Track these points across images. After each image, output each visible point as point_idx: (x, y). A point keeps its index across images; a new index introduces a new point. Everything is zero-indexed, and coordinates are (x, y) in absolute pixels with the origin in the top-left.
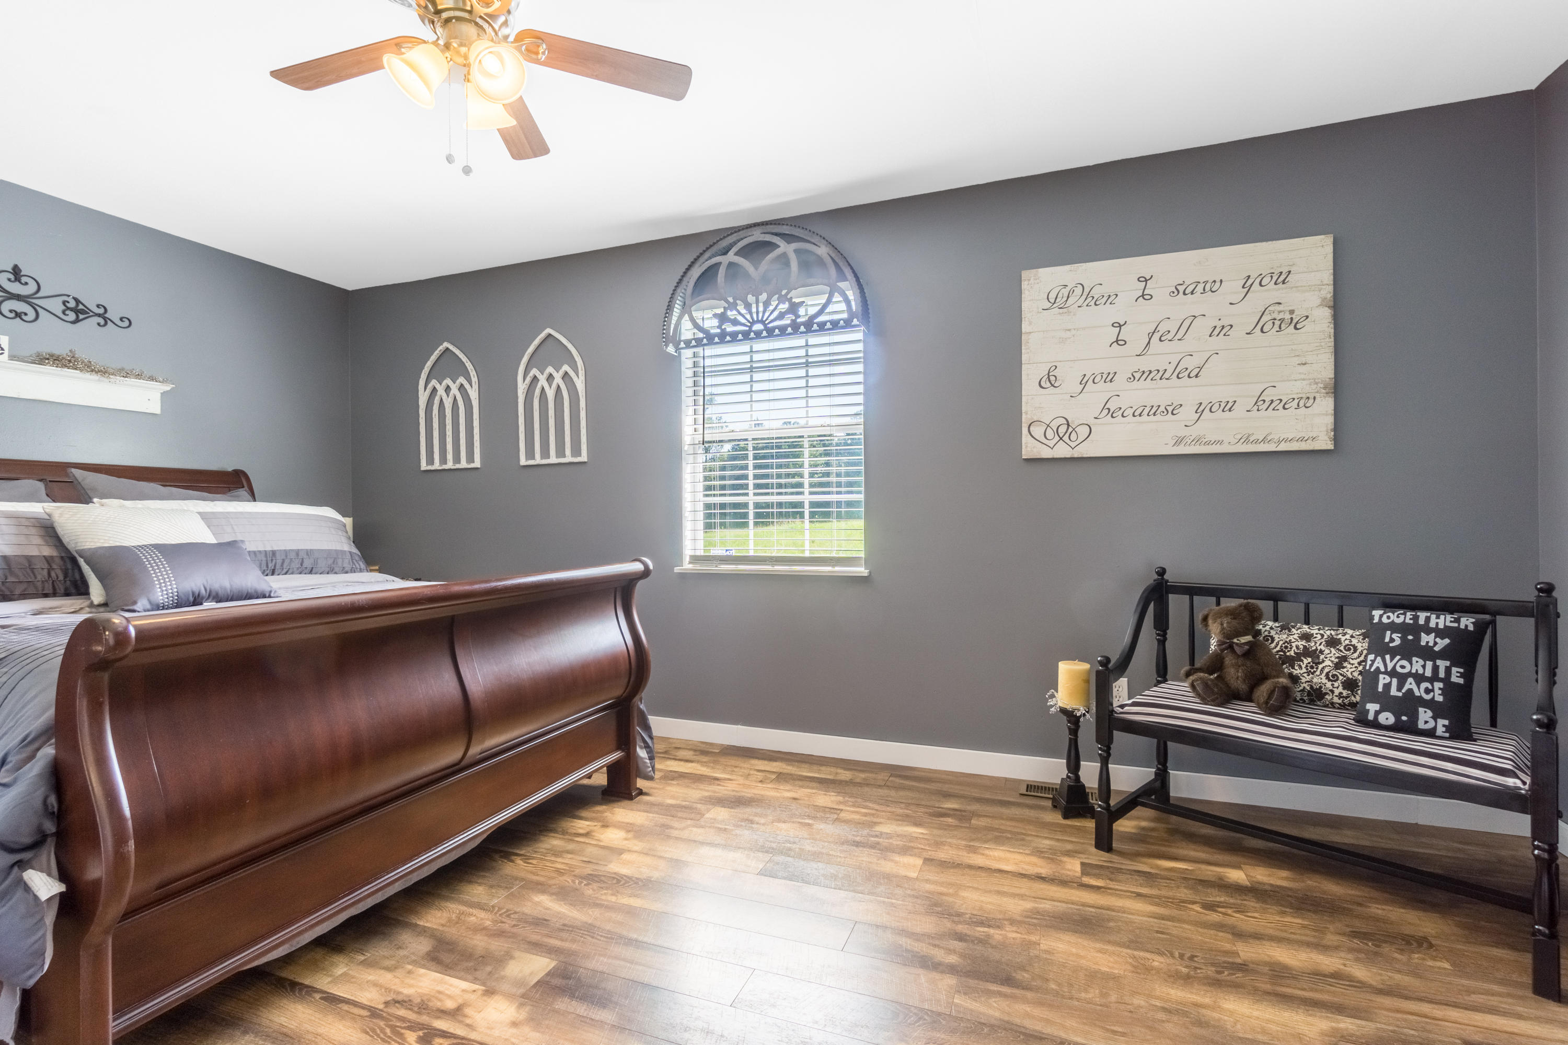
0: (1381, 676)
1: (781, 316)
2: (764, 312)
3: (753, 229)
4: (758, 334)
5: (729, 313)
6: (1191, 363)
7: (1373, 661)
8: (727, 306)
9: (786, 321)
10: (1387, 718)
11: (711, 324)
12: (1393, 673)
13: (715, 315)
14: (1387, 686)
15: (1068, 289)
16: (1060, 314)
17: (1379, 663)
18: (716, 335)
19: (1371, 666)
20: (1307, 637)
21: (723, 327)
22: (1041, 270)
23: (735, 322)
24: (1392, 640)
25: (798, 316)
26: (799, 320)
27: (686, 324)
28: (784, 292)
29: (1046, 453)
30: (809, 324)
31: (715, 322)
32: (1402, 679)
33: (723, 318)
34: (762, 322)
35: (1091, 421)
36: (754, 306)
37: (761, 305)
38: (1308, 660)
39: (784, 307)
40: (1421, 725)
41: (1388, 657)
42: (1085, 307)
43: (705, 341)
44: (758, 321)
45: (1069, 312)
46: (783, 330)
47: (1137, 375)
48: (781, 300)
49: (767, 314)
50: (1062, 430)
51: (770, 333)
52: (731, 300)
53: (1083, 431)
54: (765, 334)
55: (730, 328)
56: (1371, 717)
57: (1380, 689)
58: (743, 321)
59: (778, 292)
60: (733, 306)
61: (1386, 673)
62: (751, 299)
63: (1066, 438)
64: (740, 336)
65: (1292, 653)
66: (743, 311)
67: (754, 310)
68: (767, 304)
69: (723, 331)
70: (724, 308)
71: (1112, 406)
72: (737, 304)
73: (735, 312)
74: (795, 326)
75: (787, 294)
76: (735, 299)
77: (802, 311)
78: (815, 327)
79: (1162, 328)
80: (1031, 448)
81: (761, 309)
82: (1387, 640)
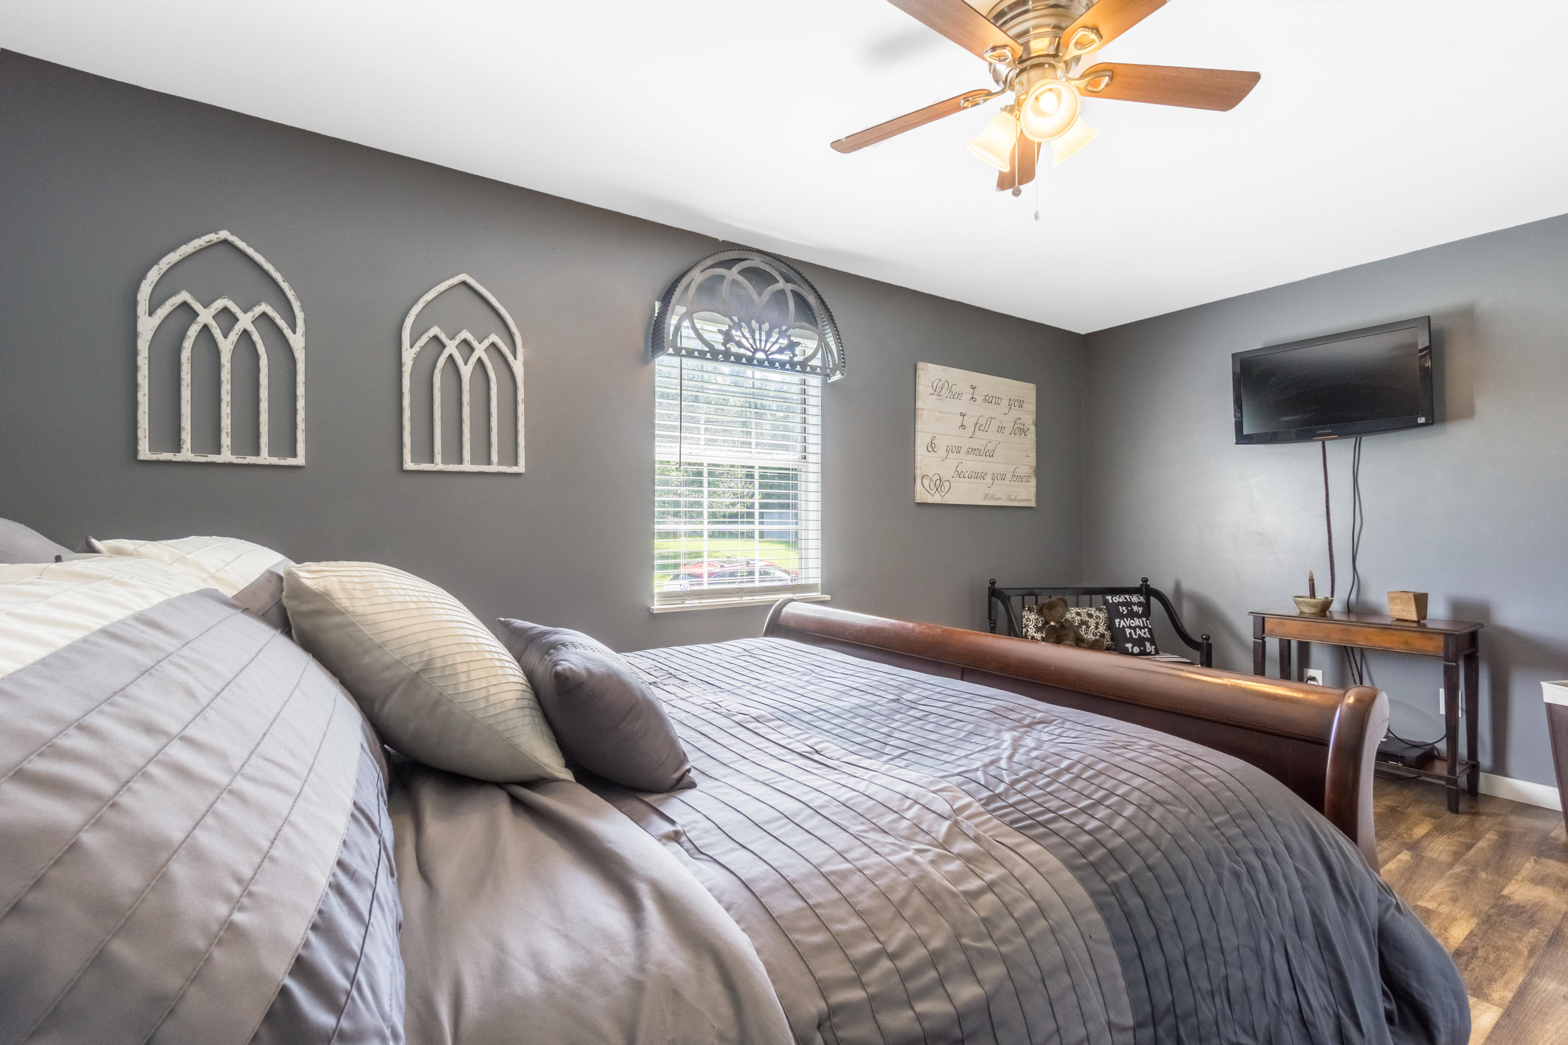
0: (1126, 629)
1: (781, 351)
2: (766, 342)
3: (756, 254)
4: (761, 363)
5: (734, 332)
6: (990, 447)
7: (1120, 622)
8: (732, 324)
9: (785, 357)
10: (1136, 650)
11: (717, 340)
12: (1130, 627)
13: (720, 331)
14: (1130, 634)
15: (942, 382)
16: (938, 399)
17: (1122, 623)
18: (719, 352)
19: (1119, 625)
20: (1078, 614)
21: (728, 346)
22: (929, 364)
23: (739, 345)
24: (1123, 611)
25: (795, 355)
26: (796, 359)
27: (686, 331)
28: (784, 328)
29: (930, 500)
30: (804, 364)
31: (720, 338)
32: (1134, 628)
33: (728, 337)
34: (765, 352)
35: (950, 479)
36: (757, 332)
37: (763, 333)
38: (1084, 627)
39: (784, 342)
40: (1148, 651)
41: (1125, 619)
42: (948, 398)
43: (709, 356)
44: (760, 350)
45: (942, 399)
46: (783, 364)
47: (970, 450)
48: (782, 334)
49: (769, 345)
50: (938, 483)
51: (772, 364)
52: (736, 319)
53: (947, 484)
54: (766, 363)
55: (734, 349)
56: (1130, 651)
57: (1128, 636)
58: (748, 345)
59: (779, 327)
60: (739, 327)
61: (1127, 627)
62: (754, 324)
63: (939, 489)
64: (744, 360)
65: (1077, 624)
66: (748, 335)
67: (757, 337)
68: (769, 335)
69: (728, 350)
70: (729, 325)
71: (959, 469)
72: (741, 327)
73: (739, 333)
74: (793, 365)
75: (786, 331)
76: (740, 320)
77: (798, 350)
78: (808, 369)
79: (980, 422)
80: (923, 494)
81: (764, 338)
82: (1121, 611)
